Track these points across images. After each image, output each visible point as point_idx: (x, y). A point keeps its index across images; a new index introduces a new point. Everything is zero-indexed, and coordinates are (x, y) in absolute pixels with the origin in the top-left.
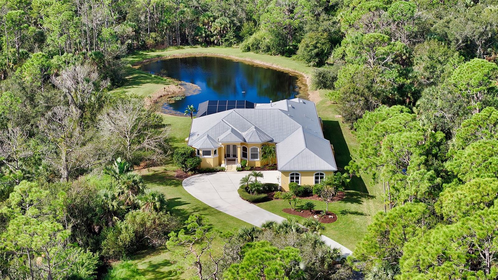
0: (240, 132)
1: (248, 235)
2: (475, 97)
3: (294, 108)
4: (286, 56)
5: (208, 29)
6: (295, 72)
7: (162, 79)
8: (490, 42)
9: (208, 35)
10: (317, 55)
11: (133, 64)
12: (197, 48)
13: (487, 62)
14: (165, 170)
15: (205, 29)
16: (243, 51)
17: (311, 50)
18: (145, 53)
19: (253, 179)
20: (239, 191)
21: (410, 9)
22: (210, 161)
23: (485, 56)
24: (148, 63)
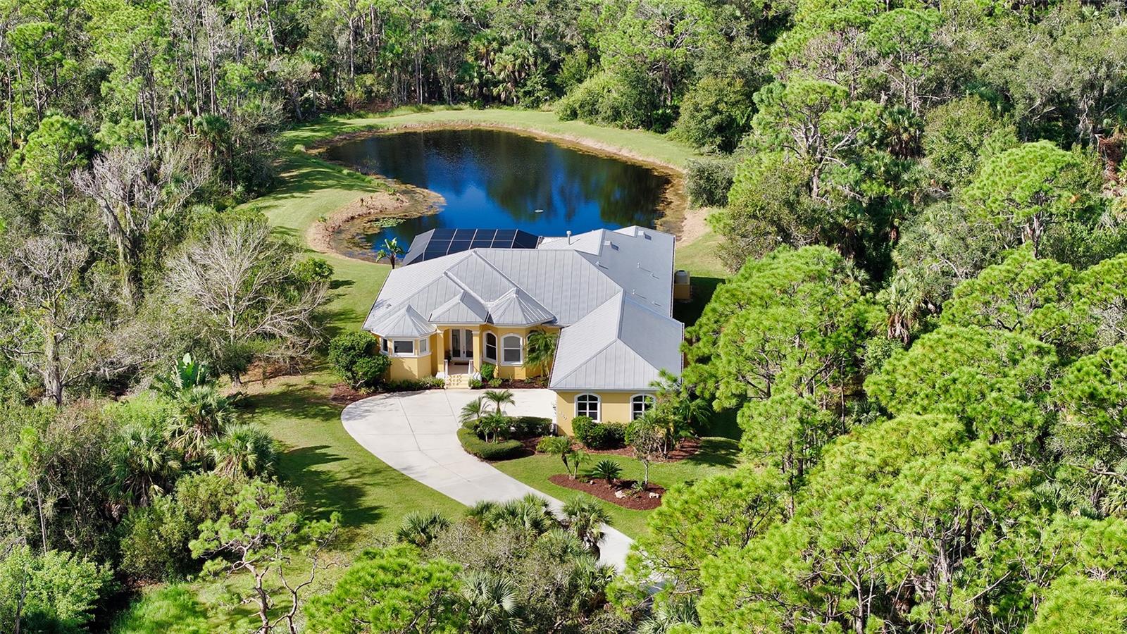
0: (482, 302)
1: (419, 533)
2: (1028, 229)
3: (617, 248)
4: (656, 131)
5: (486, 68)
6: (666, 168)
7: (363, 180)
8: (1107, 104)
9: (487, 80)
10: (719, 129)
11: (309, 144)
12: (461, 109)
13: (1053, 150)
14: (313, 383)
15: (480, 67)
16: (562, 119)
17: (706, 117)
18: (341, 120)
19: (491, 406)
20: (460, 434)
21: (918, 28)
22: (410, 364)
23: (1096, 135)
24: (344, 142)
